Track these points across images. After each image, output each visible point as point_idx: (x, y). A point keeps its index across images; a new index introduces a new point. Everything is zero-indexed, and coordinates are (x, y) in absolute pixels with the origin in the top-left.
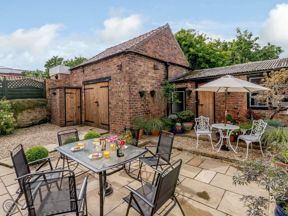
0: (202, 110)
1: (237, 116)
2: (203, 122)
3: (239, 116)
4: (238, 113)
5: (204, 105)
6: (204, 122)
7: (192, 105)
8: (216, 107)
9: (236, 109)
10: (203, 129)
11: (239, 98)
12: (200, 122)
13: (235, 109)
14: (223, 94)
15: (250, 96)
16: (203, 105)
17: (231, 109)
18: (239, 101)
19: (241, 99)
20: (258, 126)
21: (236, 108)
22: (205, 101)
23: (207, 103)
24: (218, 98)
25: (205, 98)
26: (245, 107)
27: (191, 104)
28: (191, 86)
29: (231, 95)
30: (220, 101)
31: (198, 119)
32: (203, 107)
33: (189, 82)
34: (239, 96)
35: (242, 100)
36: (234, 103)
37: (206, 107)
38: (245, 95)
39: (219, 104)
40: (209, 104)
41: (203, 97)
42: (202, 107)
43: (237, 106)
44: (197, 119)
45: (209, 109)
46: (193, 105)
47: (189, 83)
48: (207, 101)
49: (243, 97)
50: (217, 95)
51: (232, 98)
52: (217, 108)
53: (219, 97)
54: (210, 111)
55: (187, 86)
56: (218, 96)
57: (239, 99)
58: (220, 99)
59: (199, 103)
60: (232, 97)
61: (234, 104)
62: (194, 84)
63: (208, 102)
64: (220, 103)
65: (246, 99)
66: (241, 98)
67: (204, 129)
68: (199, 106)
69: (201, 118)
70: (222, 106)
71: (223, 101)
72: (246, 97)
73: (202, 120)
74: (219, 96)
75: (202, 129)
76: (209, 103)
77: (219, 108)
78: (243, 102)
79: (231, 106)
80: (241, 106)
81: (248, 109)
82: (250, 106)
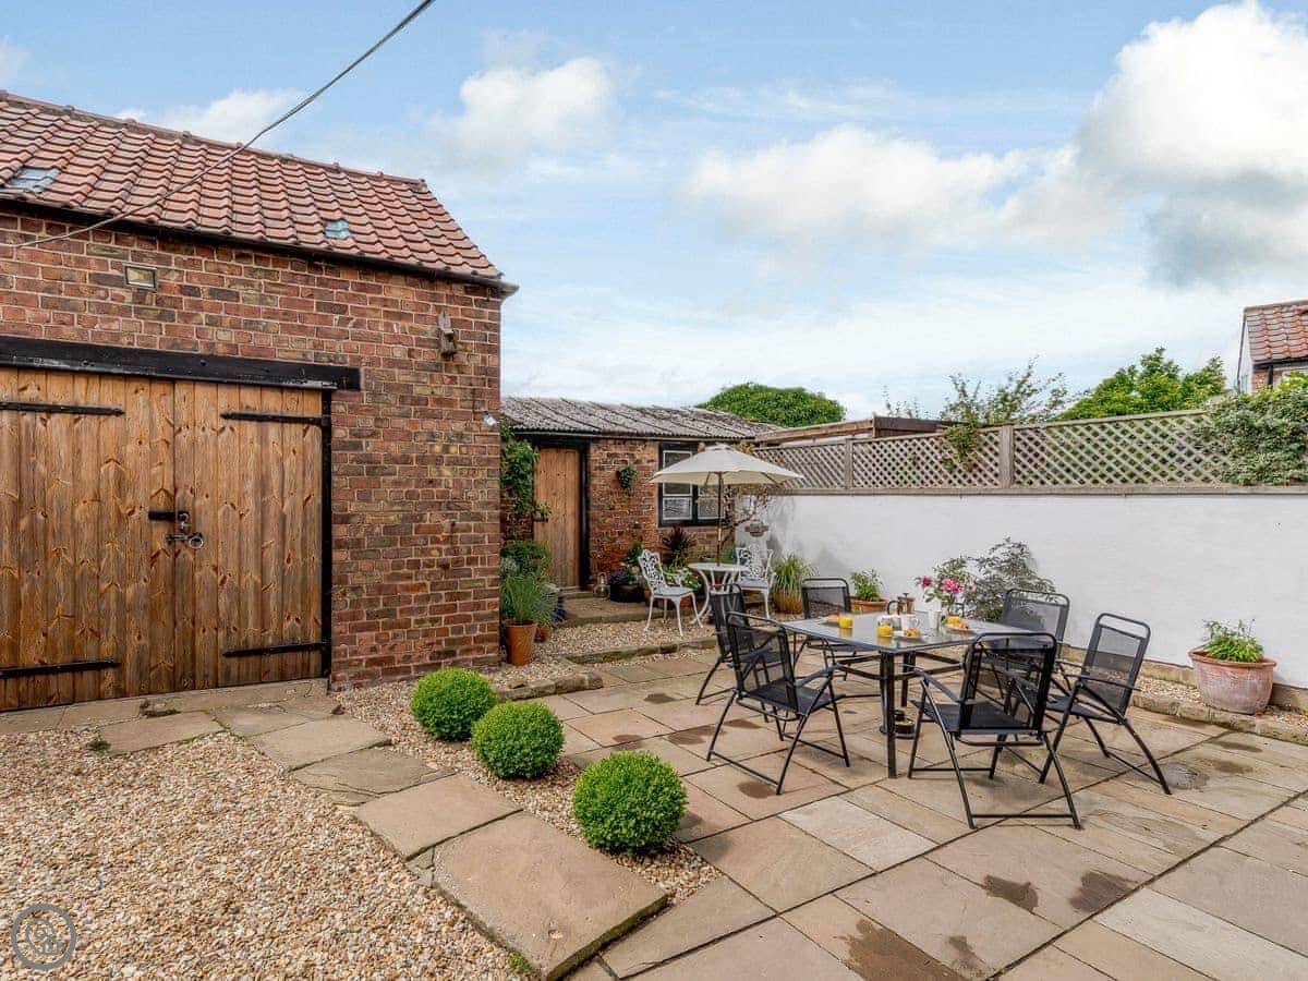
0: (546, 536)
5: (549, 519)
9: (637, 528)
11: (643, 498)
14: (610, 487)
15: (664, 495)
16: (546, 519)
17: (628, 529)
18: (643, 507)
19: (648, 501)
21: (637, 525)
22: (554, 508)
23: (558, 512)
24: (599, 499)
26: (654, 522)
32: (548, 524)
34: (644, 496)
35: (650, 505)
36: (635, 513)
37: (555, 525)
38: (655, 493)
39: (601, 515)
40: (564, 516)
42: (543, 525)
43: (638, 520)
45: (565, 533)
48: (560, 506)
49: (651, 496)
51: (629, 499)
53: (601, 495)
56: (598, 493)
57: (644, 502)
60: (629, 495)
61: (632, 516)
63: (560, 511)
64: (604, 512)
65: (656, 502)
66: (647, 499)
71: (609, 506)
72: (657, 497)
74: (600, 493)
76: (563, 513)
78: (650, 510)
79: (626, 521)
80: (647, 519)
81: (660, 525)
82: (665, 518)
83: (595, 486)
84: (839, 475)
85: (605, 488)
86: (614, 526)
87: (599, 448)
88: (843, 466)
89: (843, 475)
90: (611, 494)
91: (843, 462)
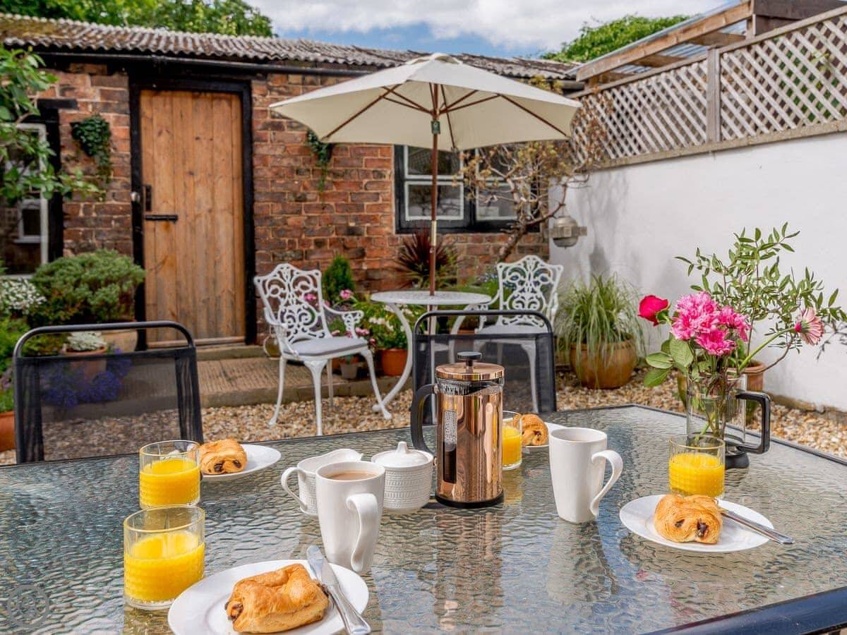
0: (173, 248)
1: (357, 267)
2: (296, 297)
3: (365, 267)
4: (362, 254)
5: (181, 218)
6: (298, 294)
7: (108, 222)
8: (259, 230)
9: (353, 234)
10: (301, 335)
11: (365, 181)
12: (283, 296)
13: (351, 232)
14: (296, 160)
15: (407, 176)
16: (174, 219)
17: (334, 236)
18: (364, 196)
19: (375, 186)
20: (522, 283)
21: (353, 228)
22: (189, 195)
23: (199, 207)
24: (273, 181)
25: (190, 181)
26: (387, 225)
27: (106, 212)
28: (103, 94)
29: (332, 167)
30: (277, 198)
31: (271, 283)
32: (179, 228)
33: (89, 67)
34: (366, 175)
35: (378, 194)
36: (348, 208)
37: (193, 230)
38: (389, 172)
39: (275, 210)
40: (210, 211)
41: (174, 174)
42: (167, 227)
43: (356, 219)
44: (264, 282)
45: (211, 240)
46: (117, 221)
47: (88, 78)
48: (201, 193)
49: (381, 177)
50: (265, 165)
51: (335, 183)
52: (265, 234)
53: (277, 174)
54: (216, 250)
55: (69, 96)
56: (270, 170)
57: (366, 189)
58: (282, 185)
59: (149, 208)
60: (336, 175)
61: (342, 212)
62: (120, 87)
63: (204, 204)
64: (284, 205)
65: (391, 188)
66: (372, 183)
67: (305, 335)
68: (149, 225)
69: (281, 277)
70: (292, 220)
71: (295, 194)
72: (393, 180)
73: (291, 285)
74: (274, 170)
75: (296, 337)
76: (209, 207)
77: (278, 233)
78: (380, 201)
79: (331, 222)
80: (373, 219)
81: (400, 230)
82: (408, 218)
83: (264, 158)
84: (699, 121)
85: (285, 162)
86: (304, 230)
87: (271, 89)
88: (704, 102)
89: (704, 119)
90: (298, 172)
91: (705, 94)
